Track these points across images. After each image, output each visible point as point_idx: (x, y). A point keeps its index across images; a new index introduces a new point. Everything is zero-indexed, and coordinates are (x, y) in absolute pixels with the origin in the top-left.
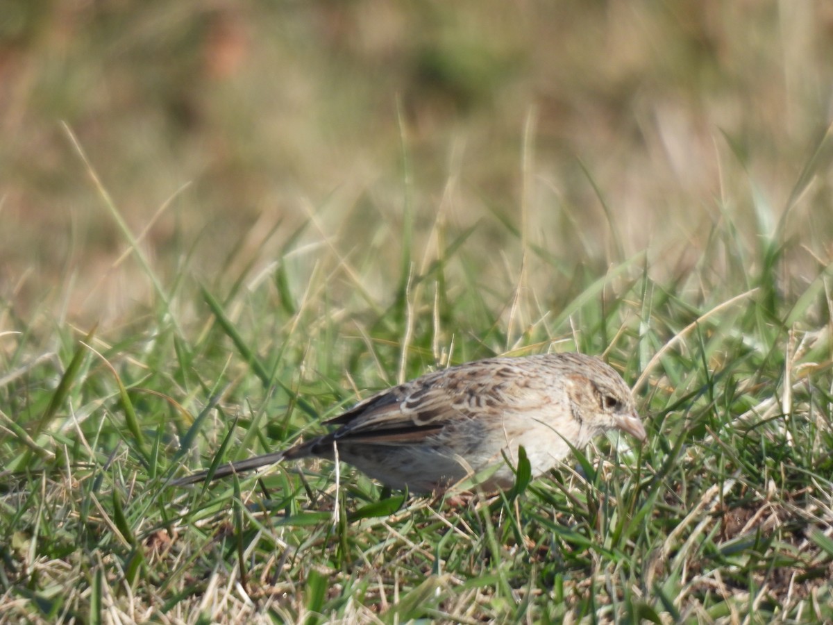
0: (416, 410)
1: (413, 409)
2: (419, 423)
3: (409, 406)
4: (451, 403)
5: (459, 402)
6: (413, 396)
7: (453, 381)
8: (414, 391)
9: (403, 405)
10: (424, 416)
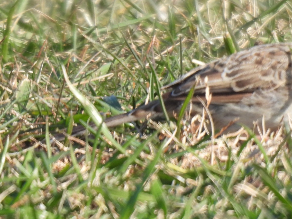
0: (234, 79)
1: (232, 78)
2: (237, 89)
3: (228, 75)
4: (259, 76)
5: (265, 74)
6: (230, 69)
7: (259, 58)
8: (230, 66)
9: (224, 75)
10: (240, 84)
